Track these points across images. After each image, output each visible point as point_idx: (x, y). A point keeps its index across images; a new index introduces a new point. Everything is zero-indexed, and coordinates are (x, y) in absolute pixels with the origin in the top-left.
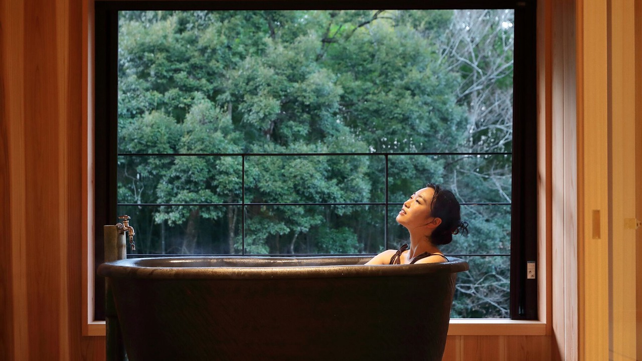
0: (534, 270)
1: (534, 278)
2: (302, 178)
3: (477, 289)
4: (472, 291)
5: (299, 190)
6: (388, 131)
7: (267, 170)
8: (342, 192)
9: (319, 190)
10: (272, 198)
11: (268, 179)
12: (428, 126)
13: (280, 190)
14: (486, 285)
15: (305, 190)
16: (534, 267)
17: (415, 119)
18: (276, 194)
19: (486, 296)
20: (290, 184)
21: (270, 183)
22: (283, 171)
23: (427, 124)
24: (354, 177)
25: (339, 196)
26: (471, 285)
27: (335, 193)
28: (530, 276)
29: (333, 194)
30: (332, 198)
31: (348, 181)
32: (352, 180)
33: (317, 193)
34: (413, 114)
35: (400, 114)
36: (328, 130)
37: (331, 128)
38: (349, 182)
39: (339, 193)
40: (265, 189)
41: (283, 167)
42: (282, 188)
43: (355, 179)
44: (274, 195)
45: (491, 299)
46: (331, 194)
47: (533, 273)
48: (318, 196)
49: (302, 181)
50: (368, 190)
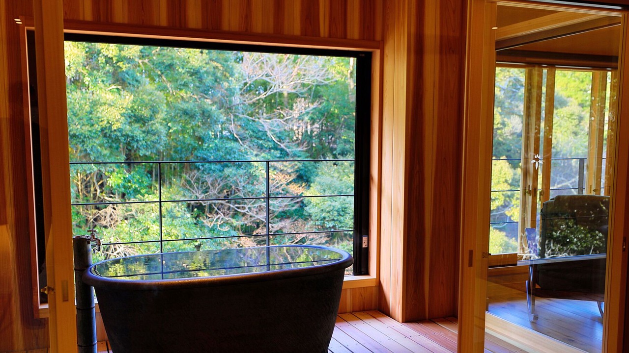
0: (367, 241)
1: (367, 247)
2: (108, 123)
3: (249, 208)
4: (246, 210)
5: (106, 133)
6: (180, 83)
7: (76, 115)
8: (144, 135)
9: (124, 133)
10: (81, 140)
11: (77, 123)
12: (213, 80)
13: (89, 133)
14: (256, 205)
15: (112, 134)
16: (367, 240)
17: (203, 73)
18: (85, 137)
19: (257, 214)
20: (98, 128)
21: (79, 127)
22: (91, 116)
23: (213, 78)
24: (154, 122)
25: (142, 139)
26: (246, 206)
27: (138, 136)
28: (364, 246)
29: (137, 137)
30: (135, 140)
31: (148, 125)
32: (153, 124)
33: (123, 135)
34: (202, 69)
35: (191, 69)
36: (128, 81)
37: (132, 79)
38: (150, 126)
39: (141, 136)
40: (75, 132)
41: (91, 113)
42: (90, 131)
43: (155, 124)
44: (82, 137)
45: (261, 216)
46: (135, 137)
47: (366, 243)
48: (123, 138)
49: (109, 125)
50: (165, 133)
